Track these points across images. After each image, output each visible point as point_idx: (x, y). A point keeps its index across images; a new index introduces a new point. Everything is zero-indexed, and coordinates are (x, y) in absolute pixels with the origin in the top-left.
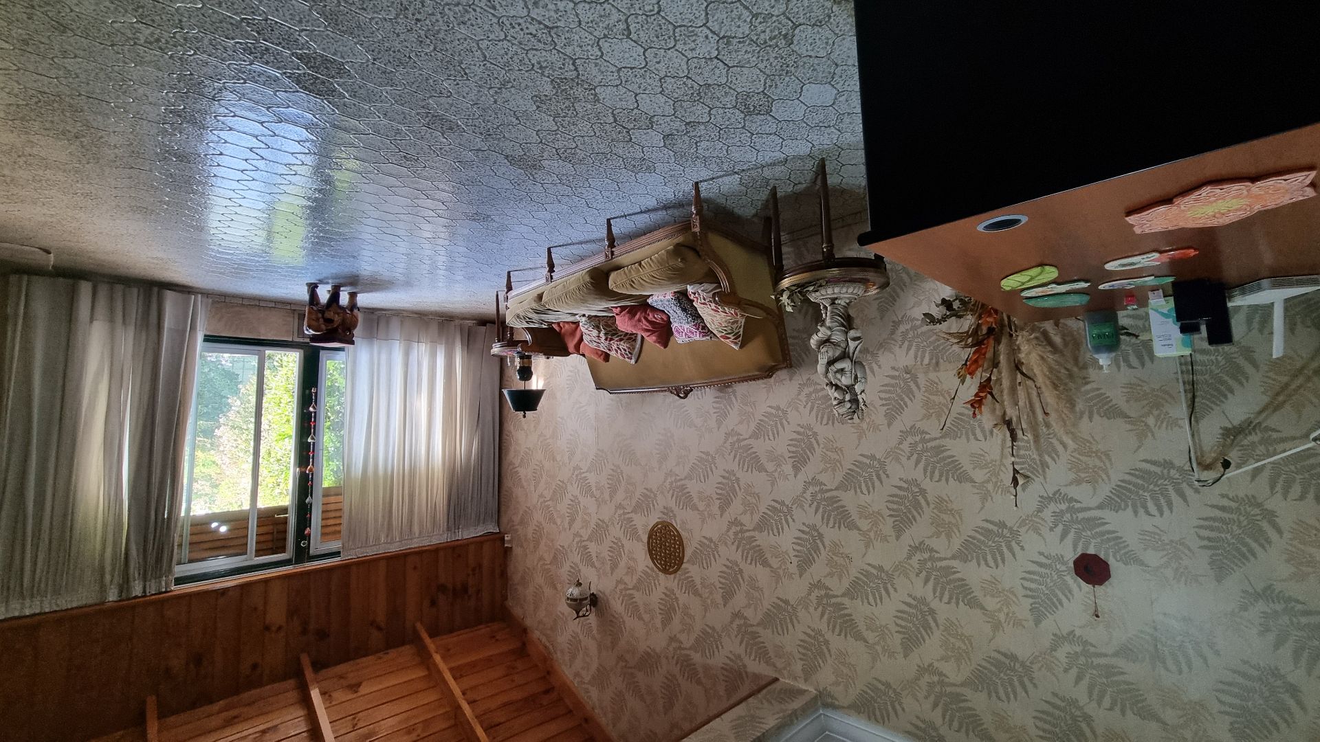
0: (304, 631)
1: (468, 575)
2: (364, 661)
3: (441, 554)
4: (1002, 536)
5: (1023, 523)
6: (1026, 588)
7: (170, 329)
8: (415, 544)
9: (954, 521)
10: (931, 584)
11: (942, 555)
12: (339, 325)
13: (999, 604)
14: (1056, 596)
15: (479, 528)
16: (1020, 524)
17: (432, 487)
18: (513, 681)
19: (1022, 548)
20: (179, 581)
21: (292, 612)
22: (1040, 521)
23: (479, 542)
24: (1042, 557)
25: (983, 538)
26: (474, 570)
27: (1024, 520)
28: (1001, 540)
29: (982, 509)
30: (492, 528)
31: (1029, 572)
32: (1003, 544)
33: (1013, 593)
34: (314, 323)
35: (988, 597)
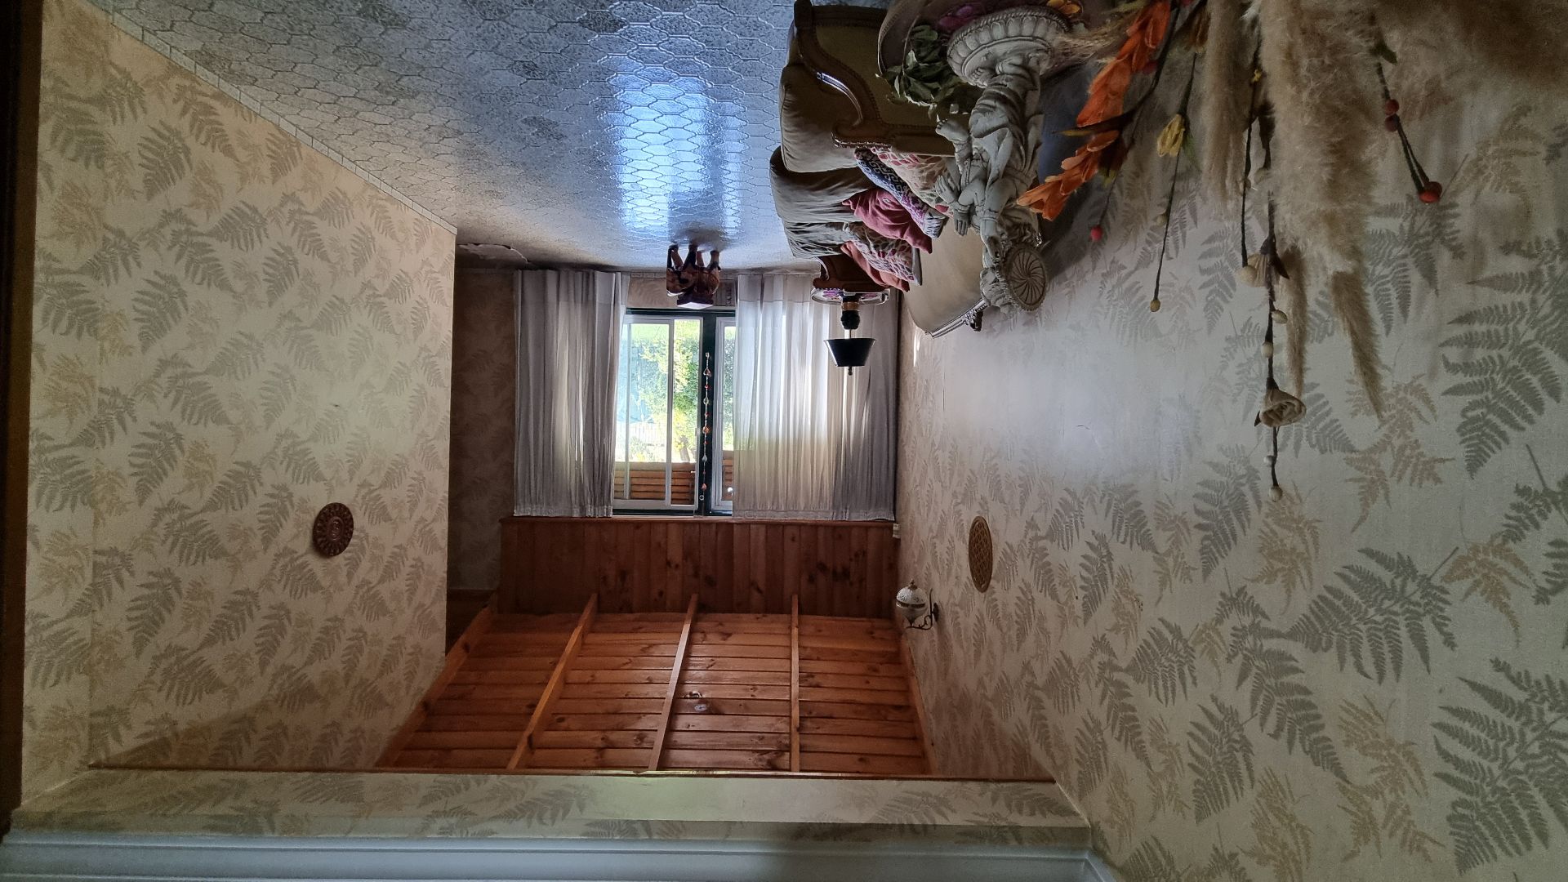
0: (696, 575)
1: (851, 560)
2: (744, 616)
3: (821, 532)
4: (1401, 597)
5: (1459, 567)
6: (1446, 756)
7: (600, 304)
8: (800, 517)
9: (1301, 548)
10: (1248, 685)
11: (1272, 625)
12: (694, 285)
13: (1376, 775)
14: (1528, 803)
15: (871, 512)
16: (1451, 571)
17: (818, 460)
18: (868, 682)
19: (1449, 641)
20: (616, 511)
21: (687, 554)
22: (1511, 569)
23: (865, 527)
24: (1501, 675)
25: (1356, 598)
26: (856, 555)
27: (1464, 560)
28: (1396, 608)
29: (1363, 519)
30: (885, 514)
31: (1456, 712)
32: (1401, 619)
33: (1409, 756)
34: (671, 285)
35: (1353, 750)
